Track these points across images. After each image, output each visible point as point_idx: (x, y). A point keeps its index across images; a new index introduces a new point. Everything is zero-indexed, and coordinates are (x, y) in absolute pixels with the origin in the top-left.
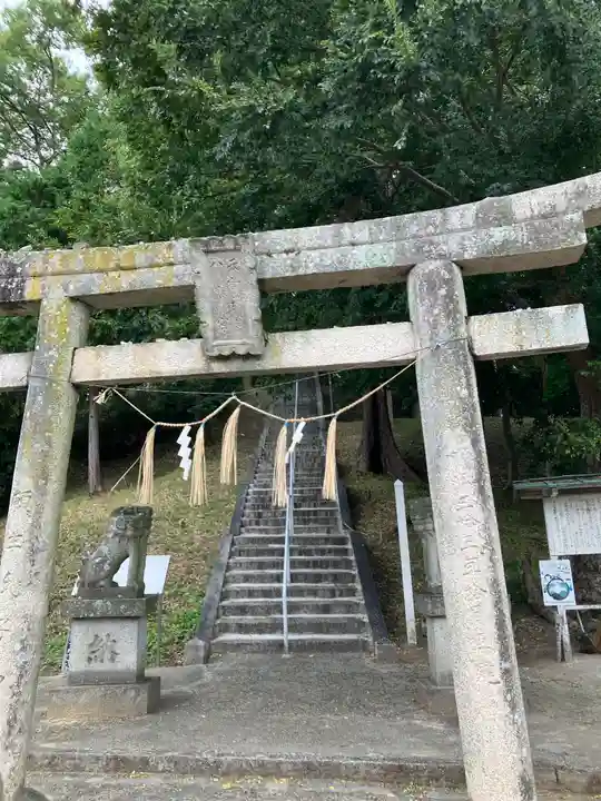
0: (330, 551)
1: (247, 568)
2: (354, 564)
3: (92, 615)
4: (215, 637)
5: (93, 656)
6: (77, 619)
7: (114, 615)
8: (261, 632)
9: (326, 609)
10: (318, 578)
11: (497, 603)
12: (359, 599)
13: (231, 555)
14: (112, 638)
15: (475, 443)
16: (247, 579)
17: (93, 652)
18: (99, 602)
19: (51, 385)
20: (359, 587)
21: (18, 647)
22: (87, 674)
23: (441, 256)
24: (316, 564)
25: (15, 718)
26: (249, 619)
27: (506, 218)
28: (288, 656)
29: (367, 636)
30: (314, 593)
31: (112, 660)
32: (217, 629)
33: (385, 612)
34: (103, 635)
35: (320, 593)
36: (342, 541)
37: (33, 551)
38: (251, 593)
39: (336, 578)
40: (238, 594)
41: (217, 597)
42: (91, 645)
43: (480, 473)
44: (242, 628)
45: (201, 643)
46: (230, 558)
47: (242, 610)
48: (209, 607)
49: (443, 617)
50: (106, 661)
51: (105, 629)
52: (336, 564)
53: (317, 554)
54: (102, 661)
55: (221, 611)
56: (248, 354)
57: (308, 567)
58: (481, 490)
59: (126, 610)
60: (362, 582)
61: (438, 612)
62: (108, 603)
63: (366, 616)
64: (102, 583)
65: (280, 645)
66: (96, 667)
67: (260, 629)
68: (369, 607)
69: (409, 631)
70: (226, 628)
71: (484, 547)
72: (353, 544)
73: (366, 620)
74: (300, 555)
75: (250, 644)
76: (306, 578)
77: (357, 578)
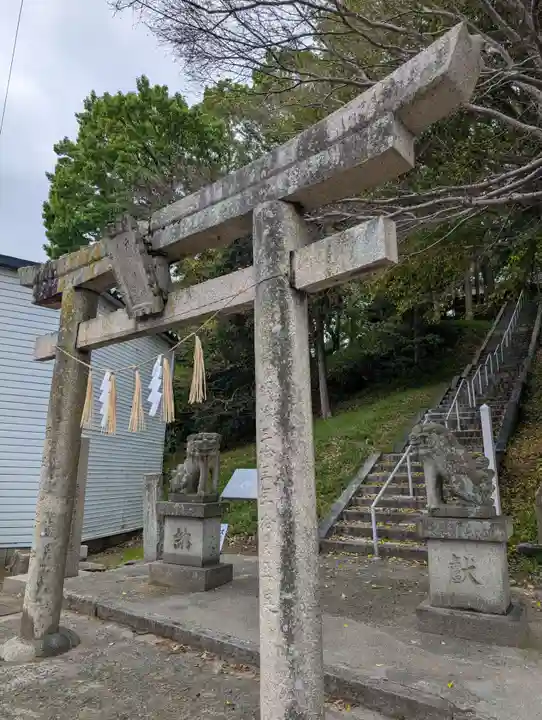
3: (173, 514)
4: (329, 536)
5: (177, 544)
7: (186, 515)
14: (187, 532)
17: (177, 541)
18: (178, 505)
21: (43, 534)
23: (270, 198)
25: (41, 581)
27: (322, 143)
31: (188, 547)
32: (335, 530)
34: (183, 530)
37: (52, 468)
42: (176, 536)
48: (333, 512)
50: (185, 548)
54: (182, 548)
55: (344, 516)
56: (152, 313)
59: (193, 513)
62: (182, 506)
66: (179, 551)
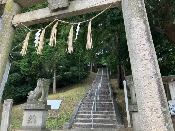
0: (107, 103)
1: (85, 107)
2: (113, 106)
3: (29, 109)
4: (73, 123)
5: (29, 121)
6: (26, 110)
7: (36, 109)
8: (86, 122)
9: (105, 117)
10: (103, 110)
11: (158, 82)
12: (114, 115)
13: (81, 104)
14: (35, 116)
15: (145, 23)
16: (84, 109)
17: (29, 120)
18: (32, 105)
19: (4, 25)
20: (114, 112)
22: (27, 127)
24: (103, 106)
26: (84, 119)
28: (93, 129)
29: (116, 124)
30: (102, 113)
31: (35, 123)
32: (75, 121)
33: (122, 119)
34: (32, 115)
35: (104, 113)
36: (111, 101)
38: (85, 113)
39: (108, 110)
40: (82, 113)
41: (76, 113)
42: (29, 118)
43: (148, 33)
44: (81, 121)
45: (68, 123)
46: (80, 104)
47: (82, 117)
48: (73, 116)
49: (137, 112)
50: (33, 123)
51: (33, 113)
52: (109, 107)
53: (104, 104)
54: (32, 123)
55: (76, 117)
56: (63, 7)
57: (101, 107)
58: (148, 39)
59: (39, 108)
60: (115, 111)
61: (136, 110)
62: (34, 105)
63: (116, 119)
64: (34, 100)
65: (91, 125)
66: (30, 125)
67: (86, 121)
68: (117, 116)
69: (128, 123)
70: (77, 121)
71: (151, 60)
72: (113, 102)
73: (116, 120)
74: (99, 104)
75: (82, 125)
76: (100, 110)
77: (114, 110)
